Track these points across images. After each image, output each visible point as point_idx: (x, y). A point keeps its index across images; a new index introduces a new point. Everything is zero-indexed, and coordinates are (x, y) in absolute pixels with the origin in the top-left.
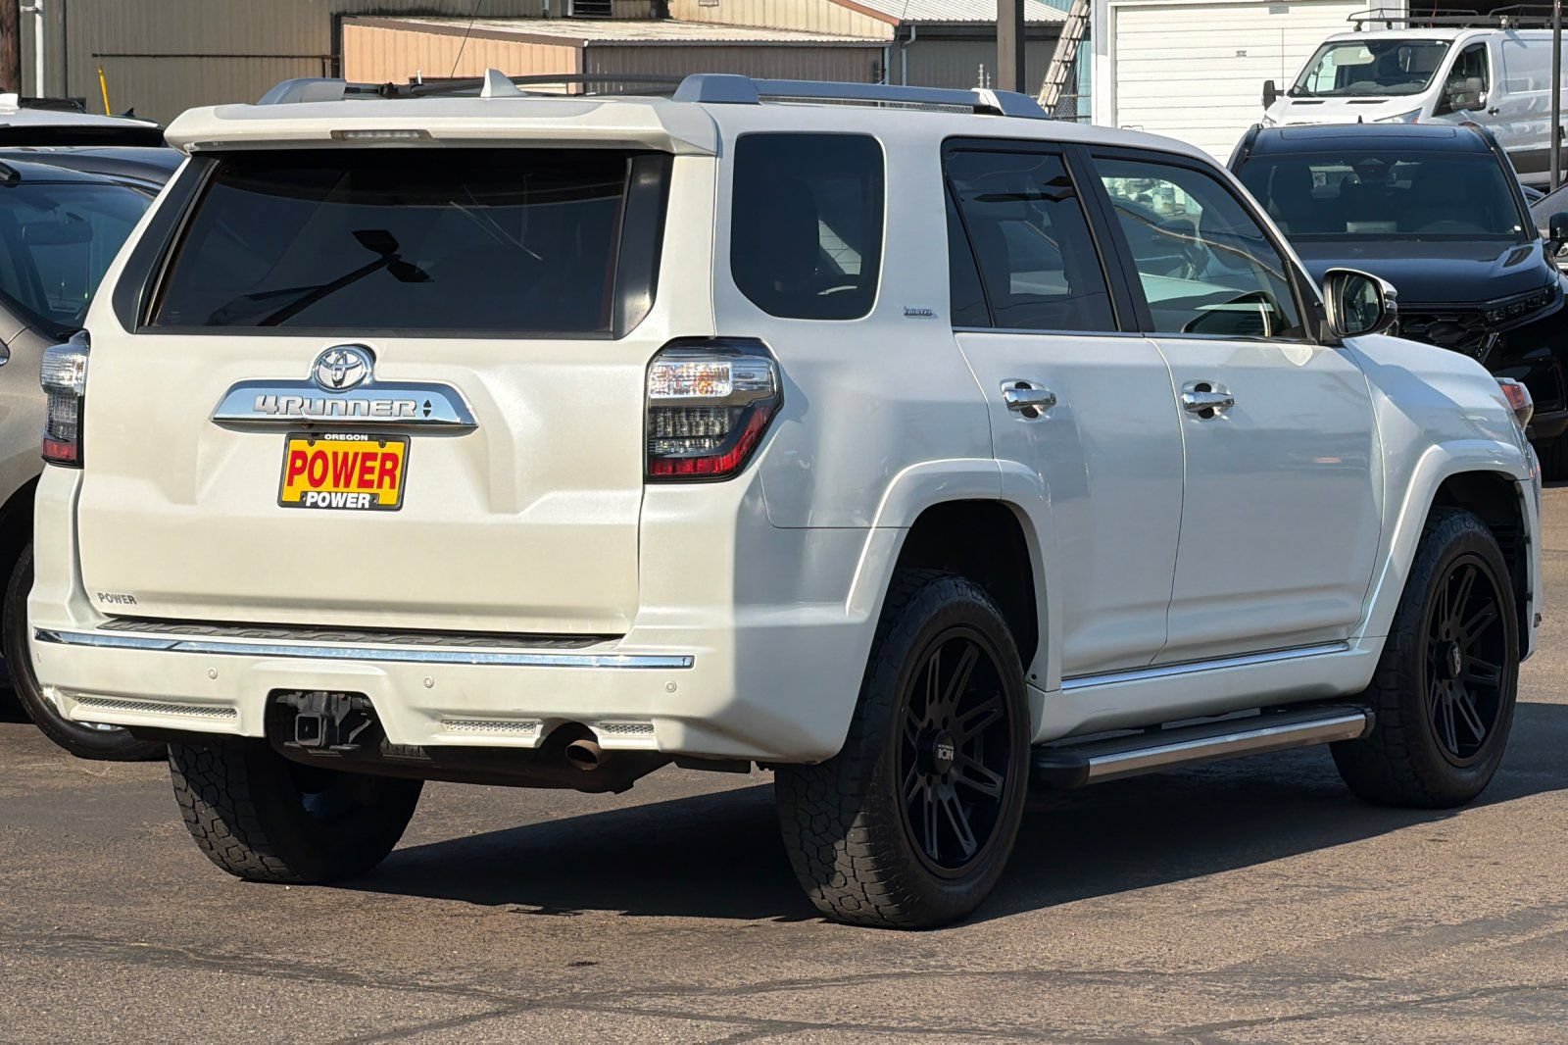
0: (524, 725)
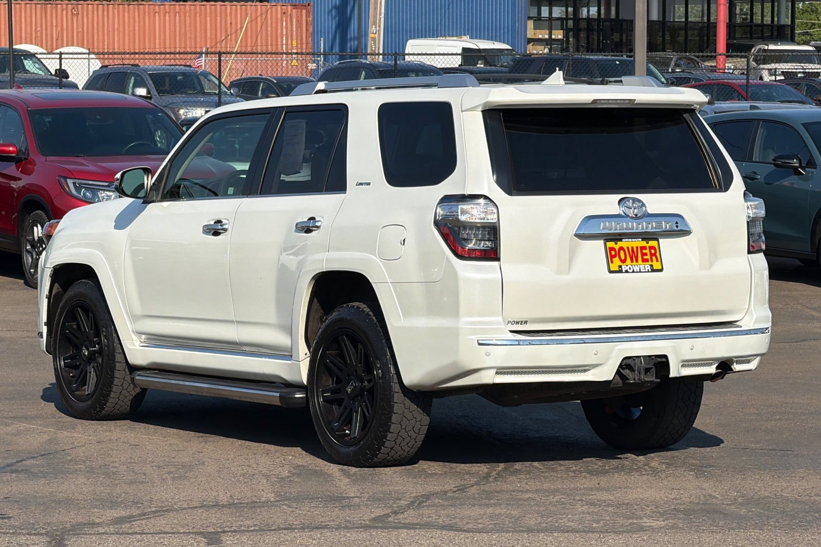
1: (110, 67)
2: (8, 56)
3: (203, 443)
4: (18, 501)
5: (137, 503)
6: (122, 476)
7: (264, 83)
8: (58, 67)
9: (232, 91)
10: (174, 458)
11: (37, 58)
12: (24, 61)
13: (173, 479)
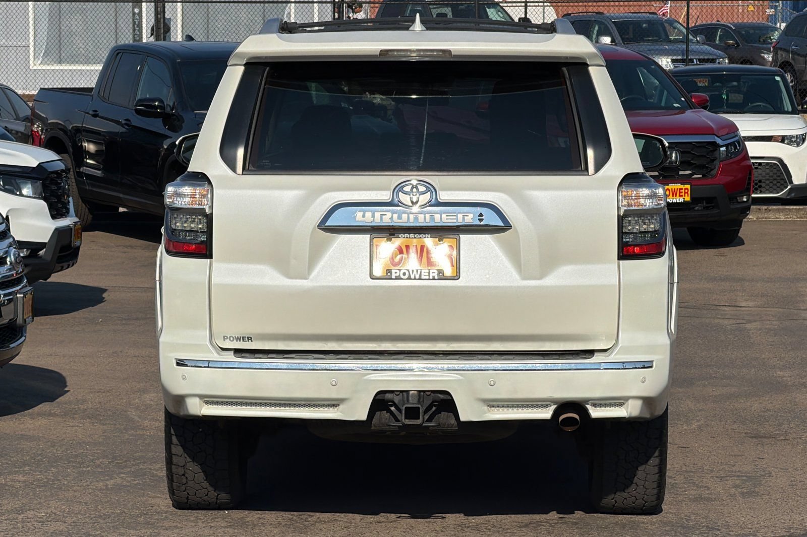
0: (542, 406)
1: (572, 15)
2: (474, 5)
3: (759, 445)
4: (576, 523)
5: (713, 528)
6: (683, 489)
7: (721, 29)
8: (523, 16)
9: (698, 39)
10: (734, 466)
11: (500, 6)
12: (488, 10)
13: (743, 494)
